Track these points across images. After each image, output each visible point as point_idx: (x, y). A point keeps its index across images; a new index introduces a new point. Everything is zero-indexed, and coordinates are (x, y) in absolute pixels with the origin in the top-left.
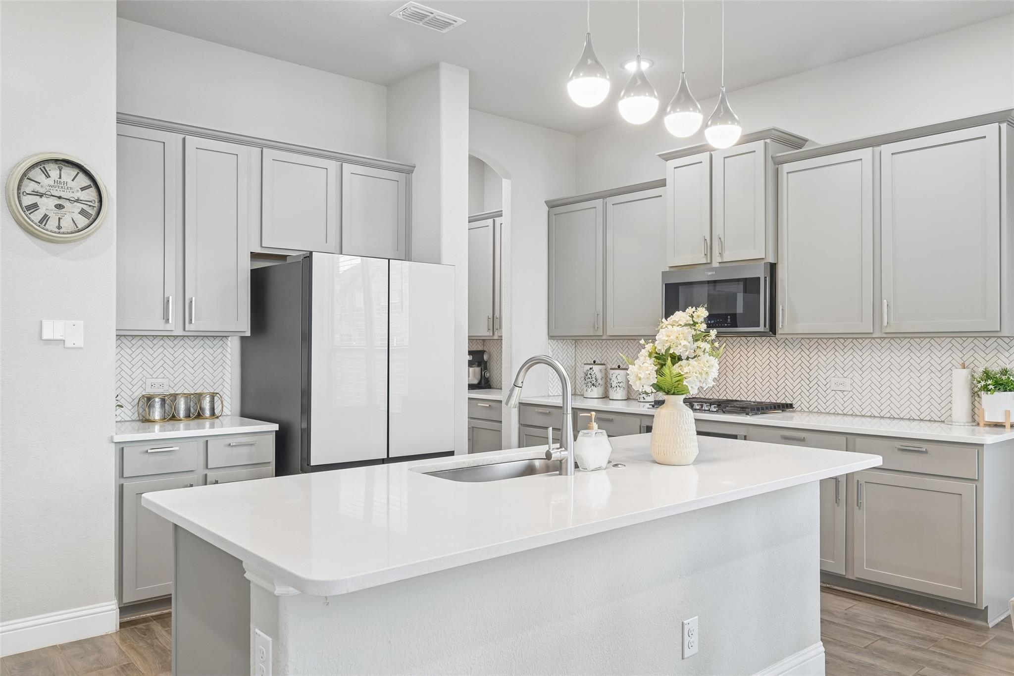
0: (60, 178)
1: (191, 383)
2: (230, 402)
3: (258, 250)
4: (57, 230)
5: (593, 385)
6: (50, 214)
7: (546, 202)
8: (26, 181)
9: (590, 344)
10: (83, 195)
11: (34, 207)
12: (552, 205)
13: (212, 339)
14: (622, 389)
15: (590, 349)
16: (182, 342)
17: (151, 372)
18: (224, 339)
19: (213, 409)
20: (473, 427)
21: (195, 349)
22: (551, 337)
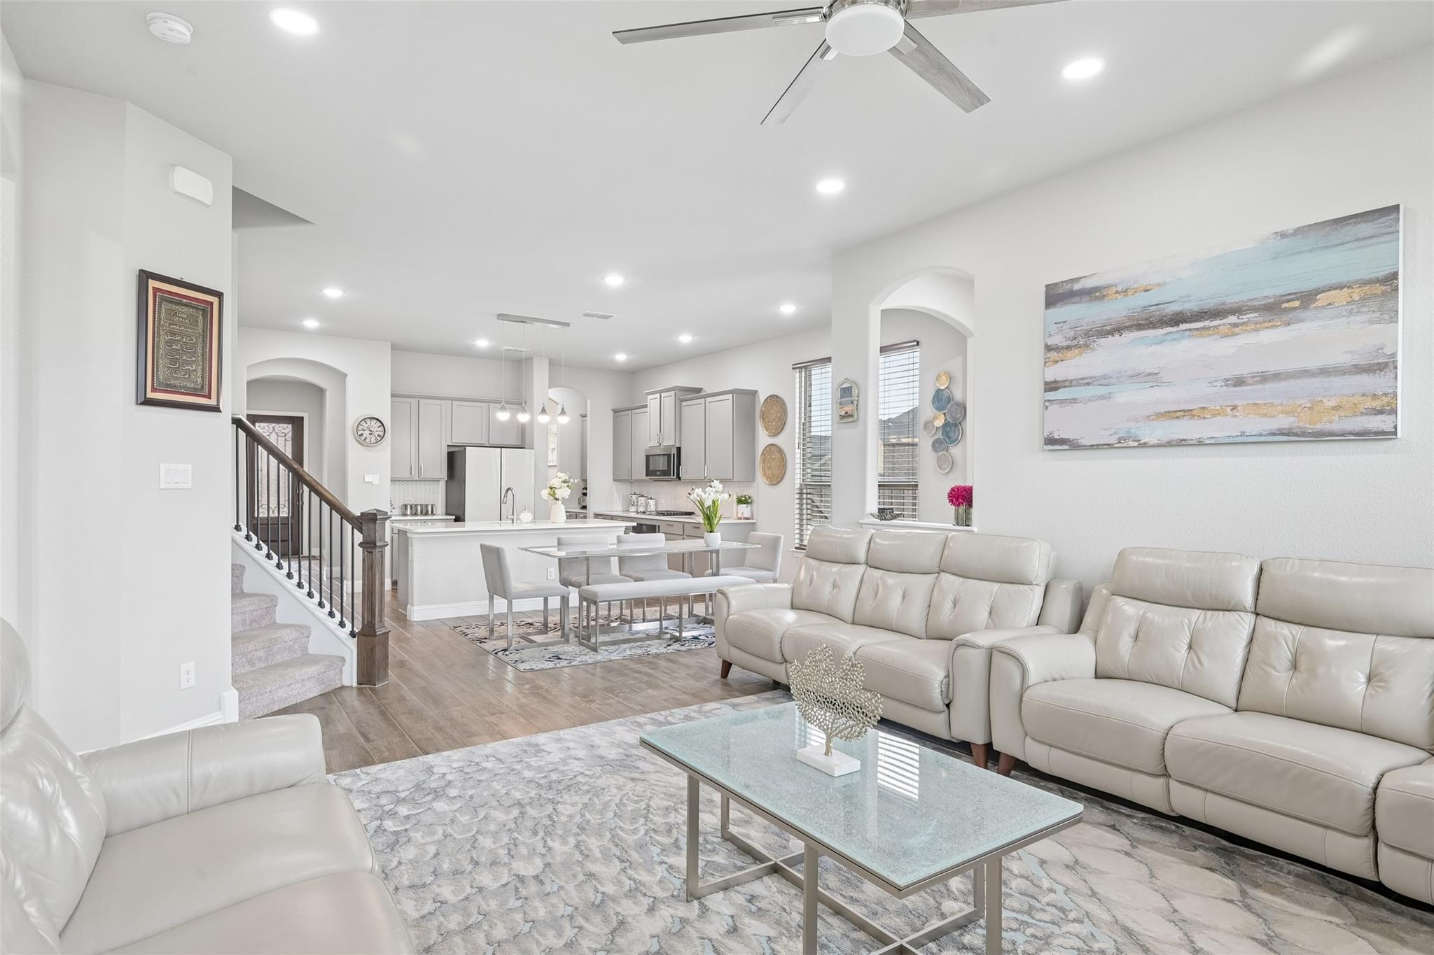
0: (371, 424)
1: (423, 499)
2: (440, 508)
3: (451, 444)
4: (370, 442)
6: (367, 437)
7: (612, 410)
8: (359, 426)
10: (379, 429)
11: (362, 435)
12: (615, 411)
13: (433, 481)
16: (418, 482)
17: (407, 494)
18: (438, 481)
19: (433, 510)
21: (424, 485)
22: (615, 480)
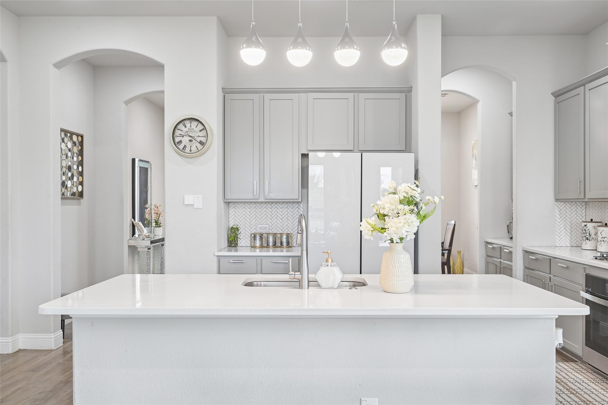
0: (191, 127)
1: (291, 227)
3: (306, 152)
4: (190, 152)
5: (587, 239)
6: (187, 145)
7: (552, 94)
8: (177, 130)
9: (594, 205)
10: (201, 134)
11: (180, 142)
12: (557, 95)
13: (292, 203)
14: (606, 243)
15: (594, 210)
16: (276, 205)
17: (260, 221)
18: (299, 203)
19: (288, 243)
20: (504, 267)
21: (283, 209)
22: (557, 200)
